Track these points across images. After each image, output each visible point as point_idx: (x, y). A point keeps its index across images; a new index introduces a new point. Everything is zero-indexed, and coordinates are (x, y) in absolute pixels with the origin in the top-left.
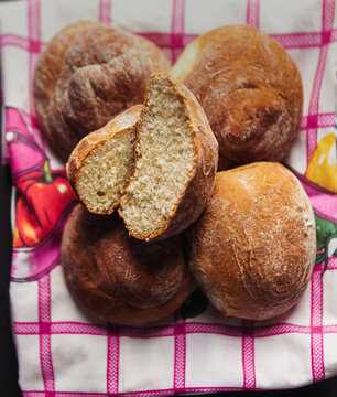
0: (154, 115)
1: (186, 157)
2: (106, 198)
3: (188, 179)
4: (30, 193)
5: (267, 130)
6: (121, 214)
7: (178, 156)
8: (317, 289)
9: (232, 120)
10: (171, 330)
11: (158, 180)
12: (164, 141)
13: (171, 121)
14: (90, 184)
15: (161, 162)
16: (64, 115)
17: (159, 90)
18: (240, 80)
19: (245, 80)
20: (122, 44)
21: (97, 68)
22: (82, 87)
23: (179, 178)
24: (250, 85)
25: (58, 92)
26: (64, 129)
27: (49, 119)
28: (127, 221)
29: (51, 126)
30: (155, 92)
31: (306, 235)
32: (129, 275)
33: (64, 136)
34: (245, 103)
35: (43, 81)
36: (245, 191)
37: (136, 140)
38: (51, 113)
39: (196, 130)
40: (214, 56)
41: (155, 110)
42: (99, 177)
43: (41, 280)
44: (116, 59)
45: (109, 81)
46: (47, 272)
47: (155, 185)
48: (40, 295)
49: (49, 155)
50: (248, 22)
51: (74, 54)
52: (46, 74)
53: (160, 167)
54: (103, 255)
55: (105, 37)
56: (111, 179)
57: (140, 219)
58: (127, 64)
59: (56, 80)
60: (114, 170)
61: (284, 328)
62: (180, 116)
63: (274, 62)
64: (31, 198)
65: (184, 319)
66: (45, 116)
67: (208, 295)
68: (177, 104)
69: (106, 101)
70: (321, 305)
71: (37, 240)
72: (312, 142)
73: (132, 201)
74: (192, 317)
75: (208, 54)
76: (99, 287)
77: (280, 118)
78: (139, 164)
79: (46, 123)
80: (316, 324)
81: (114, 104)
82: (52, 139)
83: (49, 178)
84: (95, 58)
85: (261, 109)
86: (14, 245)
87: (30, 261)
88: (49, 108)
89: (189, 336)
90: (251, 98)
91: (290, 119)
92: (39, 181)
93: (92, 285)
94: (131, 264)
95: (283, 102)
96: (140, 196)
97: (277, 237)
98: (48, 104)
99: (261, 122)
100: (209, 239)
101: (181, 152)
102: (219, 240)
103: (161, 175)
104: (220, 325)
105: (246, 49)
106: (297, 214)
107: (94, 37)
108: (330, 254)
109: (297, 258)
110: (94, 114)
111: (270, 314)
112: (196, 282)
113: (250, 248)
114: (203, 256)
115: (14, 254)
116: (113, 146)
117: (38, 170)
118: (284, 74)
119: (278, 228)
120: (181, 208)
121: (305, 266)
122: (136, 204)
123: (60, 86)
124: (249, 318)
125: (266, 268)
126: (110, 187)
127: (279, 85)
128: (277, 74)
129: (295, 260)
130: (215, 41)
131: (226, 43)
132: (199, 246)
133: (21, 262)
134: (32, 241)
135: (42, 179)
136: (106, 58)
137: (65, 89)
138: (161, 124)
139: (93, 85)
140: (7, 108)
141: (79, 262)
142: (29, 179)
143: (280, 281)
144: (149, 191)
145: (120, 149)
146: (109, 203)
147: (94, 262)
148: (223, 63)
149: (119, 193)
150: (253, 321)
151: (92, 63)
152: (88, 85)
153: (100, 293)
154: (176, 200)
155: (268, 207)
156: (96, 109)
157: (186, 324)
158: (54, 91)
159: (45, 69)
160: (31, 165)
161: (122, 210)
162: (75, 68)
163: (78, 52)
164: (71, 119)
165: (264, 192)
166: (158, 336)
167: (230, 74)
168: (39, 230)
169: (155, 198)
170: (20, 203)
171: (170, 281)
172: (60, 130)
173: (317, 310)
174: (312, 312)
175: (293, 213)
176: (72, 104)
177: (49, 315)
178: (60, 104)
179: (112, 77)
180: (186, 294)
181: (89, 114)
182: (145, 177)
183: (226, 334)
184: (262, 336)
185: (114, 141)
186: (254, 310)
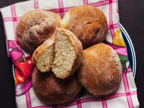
0: (59, 40)
1: (72, 52)
2: (47, 67)
3: (74, 59)
4: (19, 66)
5: (97, 34)
6: (52, 71)
7: (70, 52)
8: (125, 79)
9: (85, 35)
10: (75, 103)
11: (64, 60)
12: (64, 48)
13: (65, 42)
14: (41, 64)
15: (64, 54)
16: (28, 41)
17: (60, 33)
18: (85, 22)
19: (87, 22)
20: (44, 18)
21: (37, 26)
22: (33, 33)
23: (71, 59)
24: (89, 23)
25: (25, 34)
26: (28, 45)
27: (23, 42)
28: (55, 73)
29: (24, 44)
30: (59, 34)
31: (117, 65)
32: (58, 89)
33: (29, 47)
34: (88, 29)
35: (20, 32)
36: (94, 56)
37: (54, 48)
38: (23, 40)
39: (74, 44)
40: (75, 17)
41: (59, 39)
42: (43, 61)
43: (26, 94)
44: (43, 22)
45: (42, 30)
46: (28, 90)
47: (63, 61)
48: (27, 99)
49: (24, 52)
50: (84, 4)
51: (29, 23)
52: (20, 29)
53: (64, 56)
54: (48, 84)
55: (39, 16)
56: (48, 61)
57: (59, 72)
58: (47, 23)
59: (24, 31)
60: (48, 58)
61: (116, 95)
62: (68, 40)
63: (95, 14)
64: (20, 68)
65: (80, 98)
66: (21, 42)
67: (87, 89)
68: (67, 37)
69: (42, 35)
70: (128, 84)
71: (23, 81)
72: (113, 33)
73: (56, 66)
74: (82, 97)
75: (73, 16)
76: (48, 94)
77: (101, 30)
78: (56, 55)
79: (22, 44)
80: (128, 92)
81: (45, 35)
82: (24, 48)
83: (25, 60)
84: (36, 23)
85: (94, 29)
86: (16, 84)
87: (22, 88)
88: (22, 39)
89: (82, 104)
90: (90, 27)
91: (104, 29)
92: (22, 62)
93: (45, 94)
94: (58, 85)
95: (101, 25)
96: (58, 65)
97: (108, 68)
98: (22, 38)
99: (95, 33)
100: (84, 73)
101: (70, 51)
102: (88, 73)
103: (64, 58)
104: (93, 98)
105: (85, 13)
106: (113, 59)
107: (35, 17)
108: (127, 67)
109: (116, 73)
110: (38, 40)
111: (110, 92)
112: (82, 85)
113: (99, 74)
114: (83, 79)
115: (16, 87)
116: (47, 51)
117: (21, 58)
118: (99, 17)
119: (107, 65)
120: (73, 67)
121: (119, 74)
122: (57, 67)
123: (26, 33)
124: (103, 94)
125: (106, 79)
126: (47, 64)
127: (98, 21)
128: (97, 17)
129: (115, 74)
130: (75, 12)
131: (78, 12)
132: (81, 75)
133: (19, 89)
134: (22, 81)
135: (23, 61)
136: (40, 23)
137: (27, 33)
138: (62, 43)
139: (37, 32)
140: (8, 41)
141: (39, 87)
142: (18, 62)
143: (111, 82)
144: (61, 63)
145: (49, 51)
146: (48, 68)
147: (45, 86)
148: (79, 18)
149: (51, 64)
150: (105, 95)
151: (36, 25)
152: (35, 32)
153: (48, 96)
154: (71, 65)
155: (102, 59)
156: (39, 38)
157: (80, 100)
158: (24, 34)
159: (20, 28)
160: (18, 57)
161: (52, 69)
162: (30, 27)
163: (30, 22)
164: (31, 42)
165: (100, 55)
166: (71, 106)
167: (81, 21)
168: (24, 78)
169: (64, 65)
170: (16, 70)
171: (73, 88)
172: (27, 45)
173: (127, 87)
174: (125, 88)
175: (111, 59)
176: (30, 38)
177: (31, 105)
178: (26, 38)
179: (43, 28)
180: (79, 90)
181: (37, 40)
182: (59, 59)
183: (96, 101)
184: (109, 99)
185: (47, 50)
186: (104, 92)
